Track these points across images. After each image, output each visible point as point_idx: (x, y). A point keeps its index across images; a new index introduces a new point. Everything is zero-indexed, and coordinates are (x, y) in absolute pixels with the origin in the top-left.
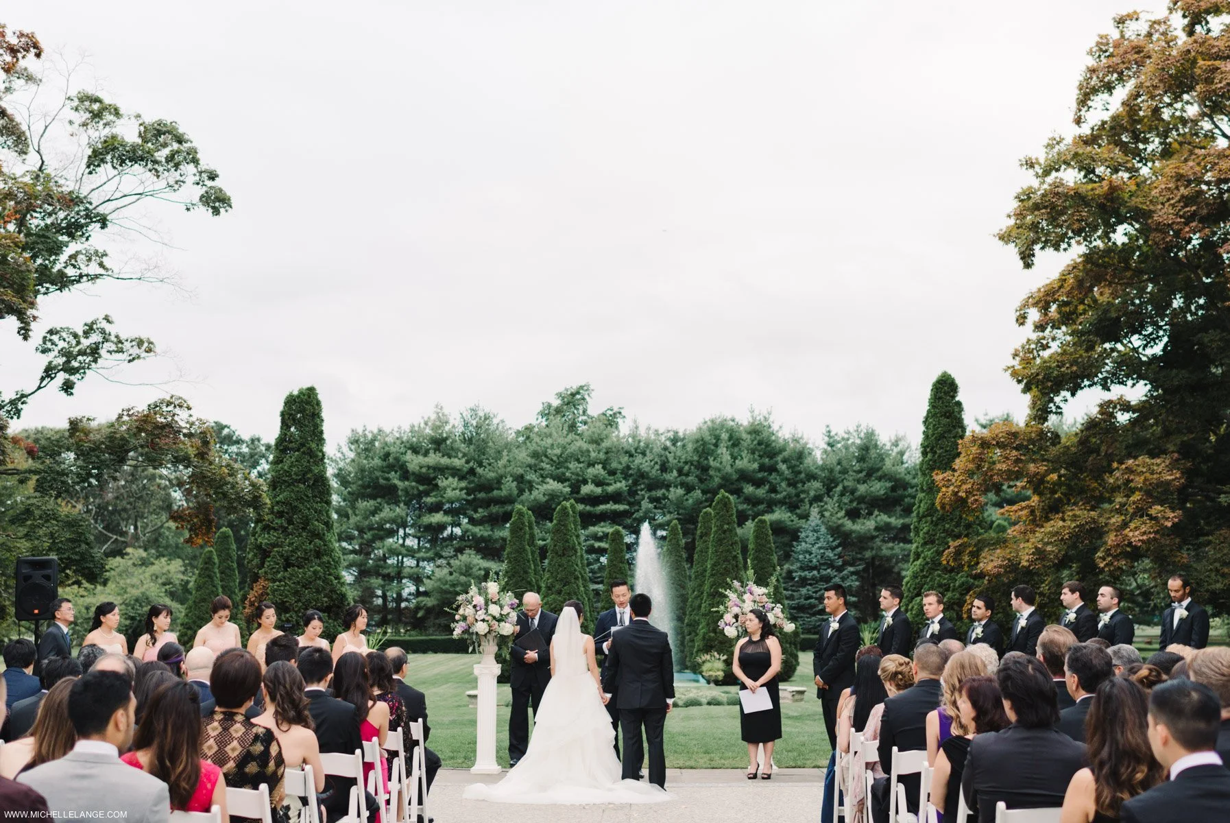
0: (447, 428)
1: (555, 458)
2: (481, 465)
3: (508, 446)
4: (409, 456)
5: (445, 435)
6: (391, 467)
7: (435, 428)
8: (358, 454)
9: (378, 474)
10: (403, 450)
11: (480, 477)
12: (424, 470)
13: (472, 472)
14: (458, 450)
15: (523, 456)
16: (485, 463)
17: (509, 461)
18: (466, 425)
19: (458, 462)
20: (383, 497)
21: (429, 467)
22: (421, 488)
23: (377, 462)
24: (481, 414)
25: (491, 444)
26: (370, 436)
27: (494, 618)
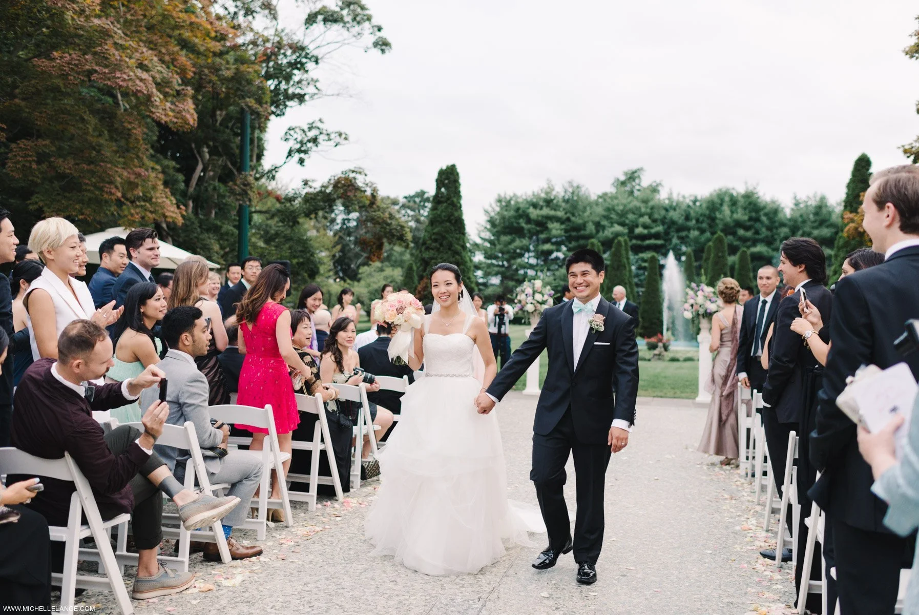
0: (554, 193)
1: (619, 212)
2: (573, 215)
3: (590, 204)
4: (531, 210)
5: (552, 197)
6: (520, 216)
7: (547, 193)
8: (502, 208)
9: (513, 220)
10: (527, 206)
11: (573, 222)
12: (540, 218)
13: (568, 219)
14: (560, 206)
15: (600, 210)
16: (576, 214)
17: (591, 213)
18: (566, 191)
19: (560, 214)
20: (516, 233)
21: (543, 217)
22: (538, 229)
23: (512, 213)
24: (575, 185)
25: (580, 203)
26: (508, 198)
27: (538, 302)
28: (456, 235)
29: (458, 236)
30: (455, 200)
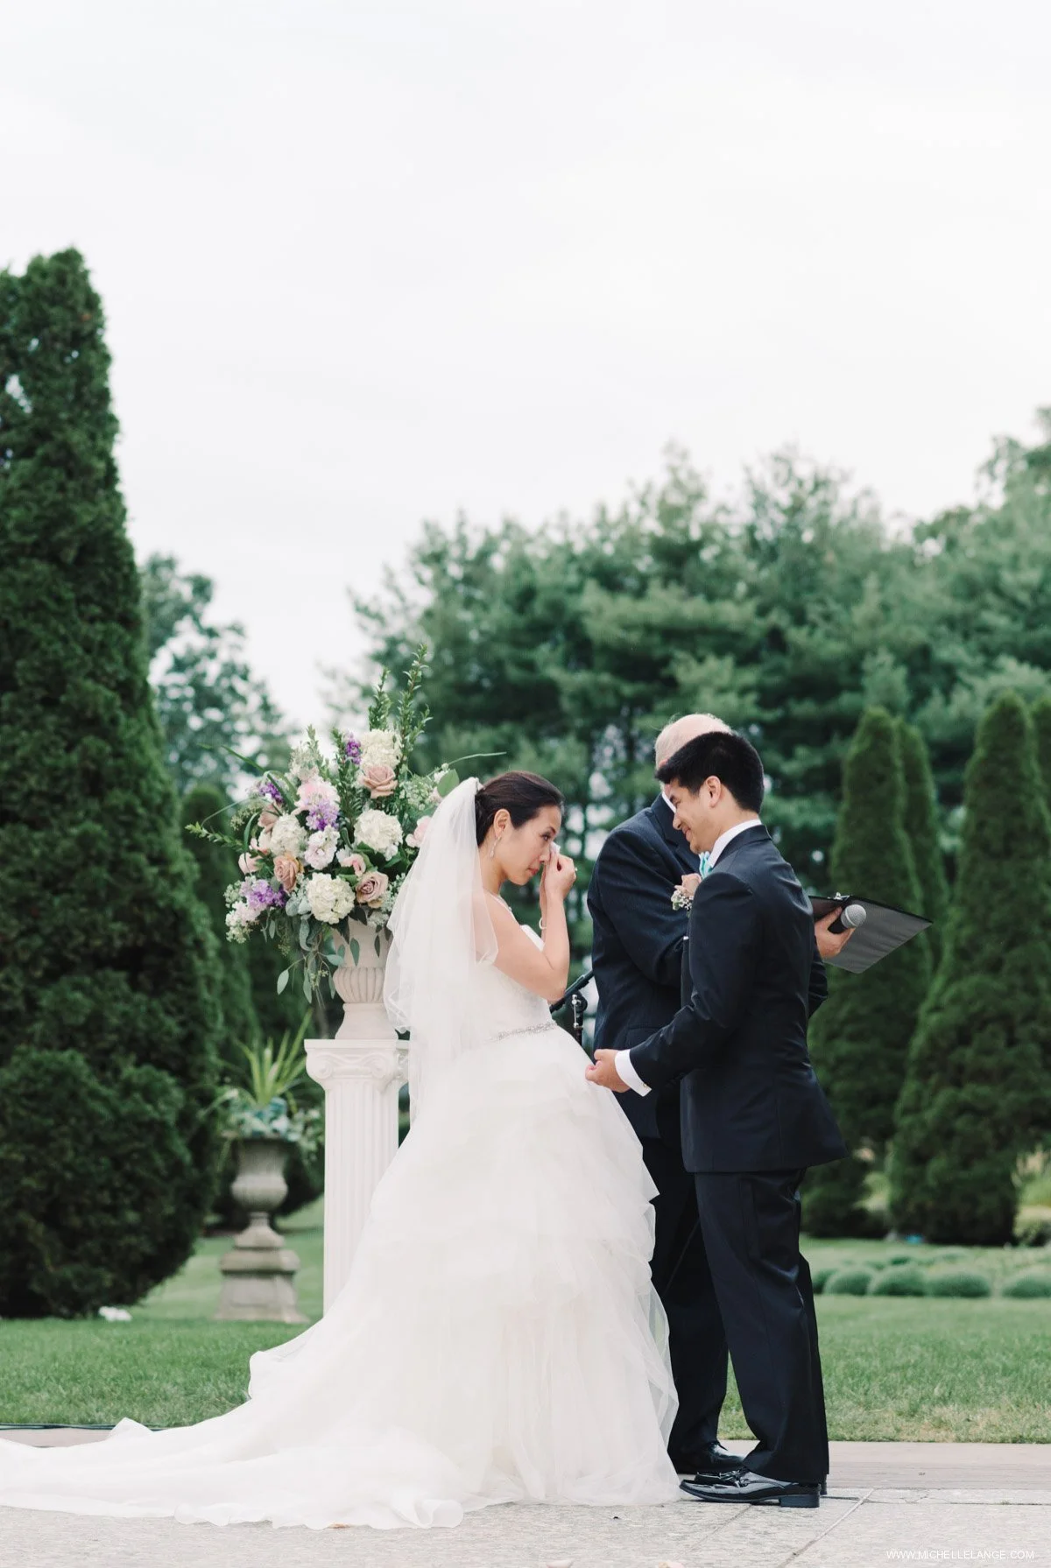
0: (703, 512)
1: (1024, 597)
2: (799, 618)
3: (888, 565)
4: (592, 598)
5: (695, 534)
6: (540, 631)
7: (670, 514)
8: (445, 595)
9: (503, 651)
10: (573, 579)
11: (800, 654)
12: (634, 637)
13: (776, 639)
14: (734, 577)
15: (930, 593)
16: (814, 612)
17: (885, 608)
18: (760, 502)
19: (733, 613)
20: (518, 717)
21: (649, 629)
22: (628, 689)
23: (500, 614)
24: (804, 471)
25: (830, 557)
26: (476, 543)
27: (376, 860)
28: (84, 628)
29: (96, 632)
30: (77, 437)
